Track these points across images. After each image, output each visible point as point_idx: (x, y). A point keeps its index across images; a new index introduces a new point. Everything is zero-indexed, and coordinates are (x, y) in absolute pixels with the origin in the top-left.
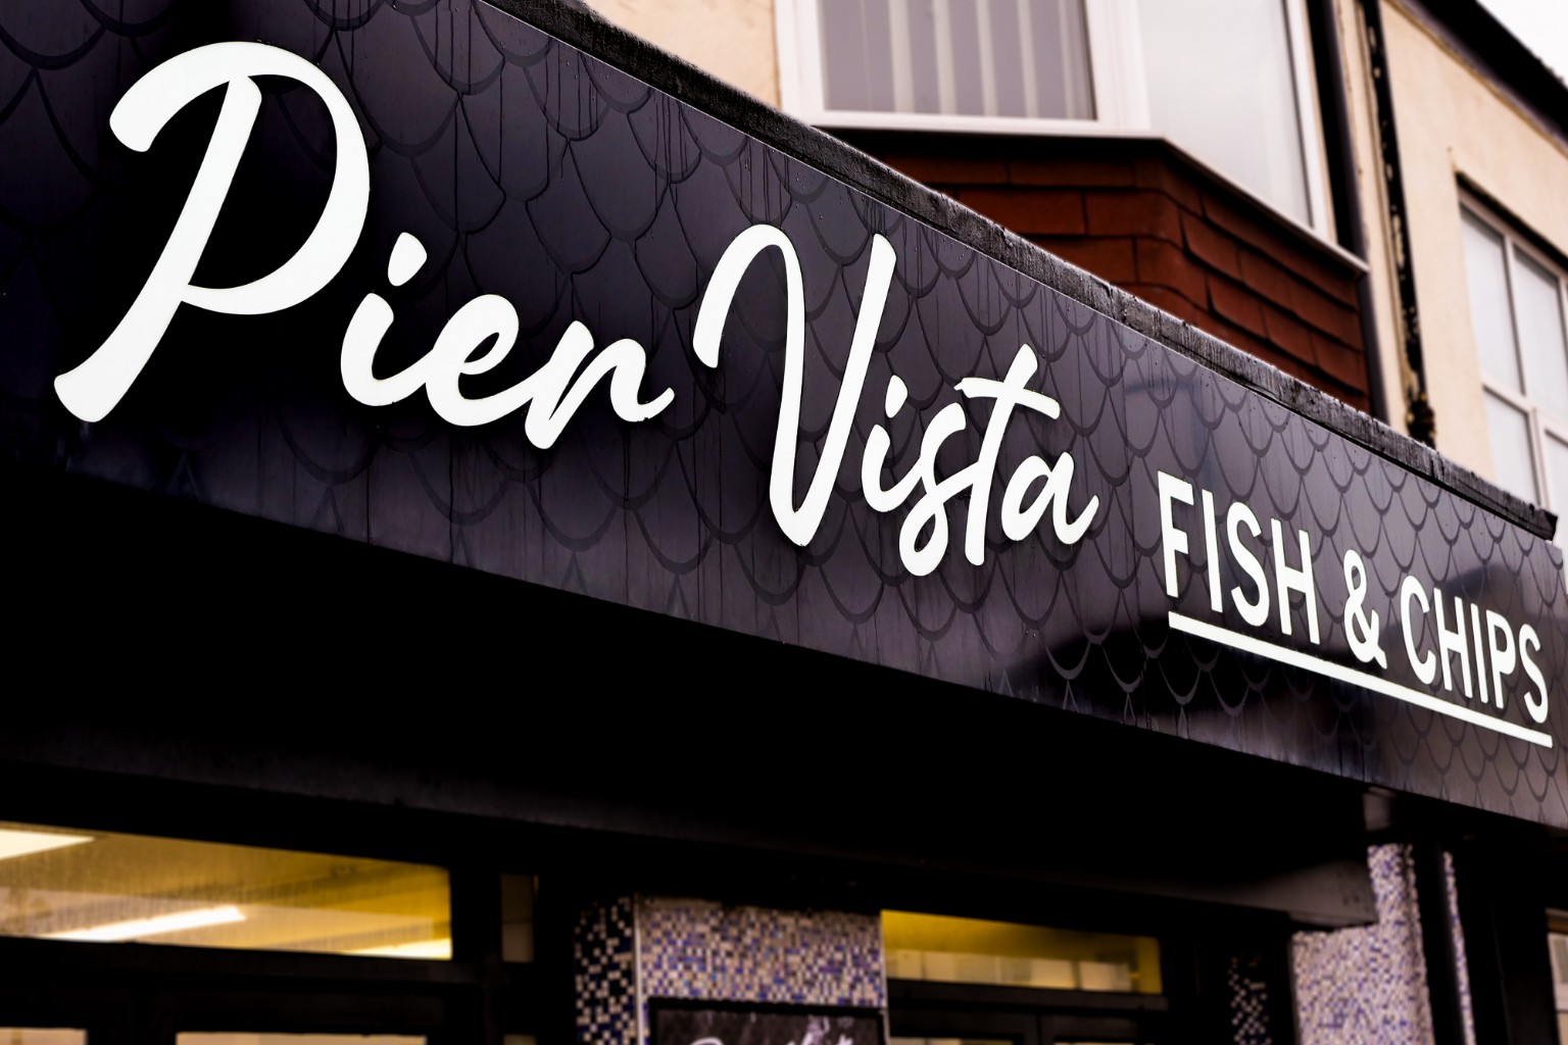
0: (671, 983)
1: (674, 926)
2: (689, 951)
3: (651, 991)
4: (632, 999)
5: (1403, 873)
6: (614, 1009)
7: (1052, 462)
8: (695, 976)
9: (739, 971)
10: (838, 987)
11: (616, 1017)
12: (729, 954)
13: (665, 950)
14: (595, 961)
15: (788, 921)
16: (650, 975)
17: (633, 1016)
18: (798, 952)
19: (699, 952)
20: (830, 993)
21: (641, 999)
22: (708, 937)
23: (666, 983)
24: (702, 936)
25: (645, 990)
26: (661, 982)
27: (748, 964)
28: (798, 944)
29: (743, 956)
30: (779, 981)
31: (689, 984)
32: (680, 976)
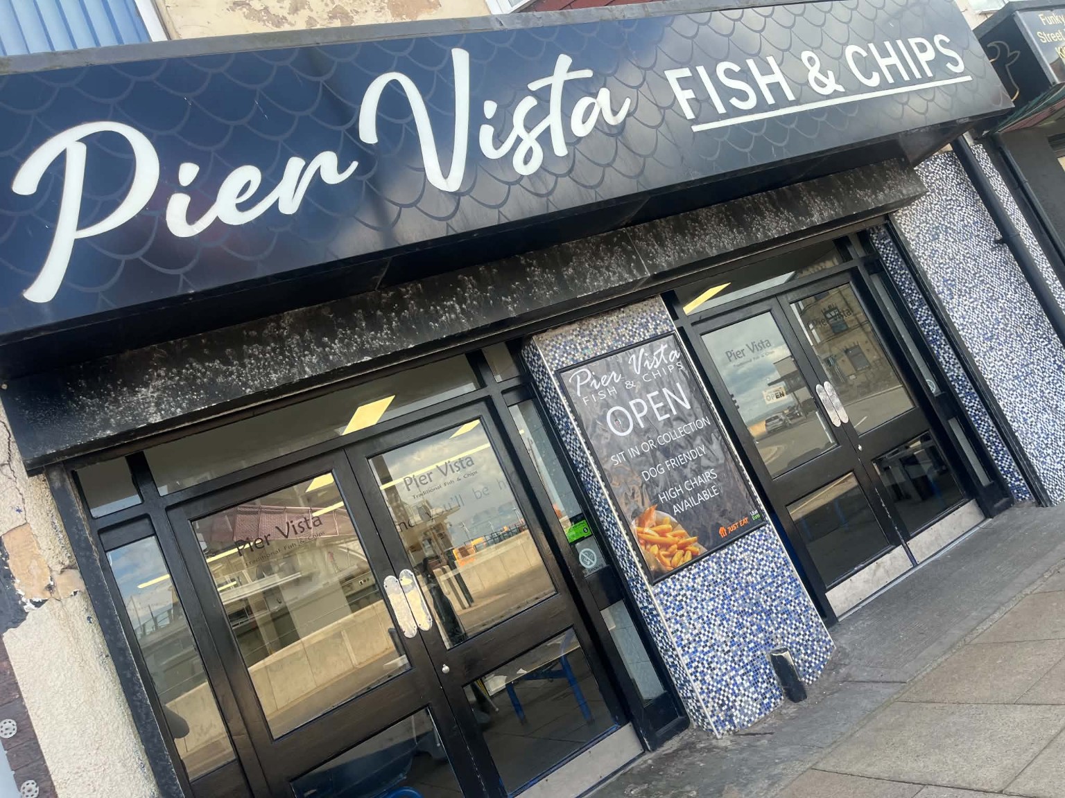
0: (563, 362)
1: (557, 342)
2: (568, 348)
3: (554, 369)
4: (548, 374)
5: (955, 163)
6: (546, 380)
7: (595, 95)
8: (574, 355)
9: (596, 345)
10: (648, 331)
11: (547, 383)
12: (587, 341)
13: (555, 352)
14: (535, 367)
15: (614, 318)
16: (552, 363)
17: (551, 380)
18: (623, 327)
19: (573, 346)
20: (645, 335)
21: (551, 374)
22: (575, 339)
23: (560, 363)
24: (572, 340)
25: (552, 370)
26: (558, 364)
27: (599, 341)
28: (621, 324)
29: (595, 339)
30: (617, 341)
31: (573, 359)
32: (567, 358)
